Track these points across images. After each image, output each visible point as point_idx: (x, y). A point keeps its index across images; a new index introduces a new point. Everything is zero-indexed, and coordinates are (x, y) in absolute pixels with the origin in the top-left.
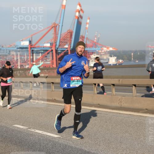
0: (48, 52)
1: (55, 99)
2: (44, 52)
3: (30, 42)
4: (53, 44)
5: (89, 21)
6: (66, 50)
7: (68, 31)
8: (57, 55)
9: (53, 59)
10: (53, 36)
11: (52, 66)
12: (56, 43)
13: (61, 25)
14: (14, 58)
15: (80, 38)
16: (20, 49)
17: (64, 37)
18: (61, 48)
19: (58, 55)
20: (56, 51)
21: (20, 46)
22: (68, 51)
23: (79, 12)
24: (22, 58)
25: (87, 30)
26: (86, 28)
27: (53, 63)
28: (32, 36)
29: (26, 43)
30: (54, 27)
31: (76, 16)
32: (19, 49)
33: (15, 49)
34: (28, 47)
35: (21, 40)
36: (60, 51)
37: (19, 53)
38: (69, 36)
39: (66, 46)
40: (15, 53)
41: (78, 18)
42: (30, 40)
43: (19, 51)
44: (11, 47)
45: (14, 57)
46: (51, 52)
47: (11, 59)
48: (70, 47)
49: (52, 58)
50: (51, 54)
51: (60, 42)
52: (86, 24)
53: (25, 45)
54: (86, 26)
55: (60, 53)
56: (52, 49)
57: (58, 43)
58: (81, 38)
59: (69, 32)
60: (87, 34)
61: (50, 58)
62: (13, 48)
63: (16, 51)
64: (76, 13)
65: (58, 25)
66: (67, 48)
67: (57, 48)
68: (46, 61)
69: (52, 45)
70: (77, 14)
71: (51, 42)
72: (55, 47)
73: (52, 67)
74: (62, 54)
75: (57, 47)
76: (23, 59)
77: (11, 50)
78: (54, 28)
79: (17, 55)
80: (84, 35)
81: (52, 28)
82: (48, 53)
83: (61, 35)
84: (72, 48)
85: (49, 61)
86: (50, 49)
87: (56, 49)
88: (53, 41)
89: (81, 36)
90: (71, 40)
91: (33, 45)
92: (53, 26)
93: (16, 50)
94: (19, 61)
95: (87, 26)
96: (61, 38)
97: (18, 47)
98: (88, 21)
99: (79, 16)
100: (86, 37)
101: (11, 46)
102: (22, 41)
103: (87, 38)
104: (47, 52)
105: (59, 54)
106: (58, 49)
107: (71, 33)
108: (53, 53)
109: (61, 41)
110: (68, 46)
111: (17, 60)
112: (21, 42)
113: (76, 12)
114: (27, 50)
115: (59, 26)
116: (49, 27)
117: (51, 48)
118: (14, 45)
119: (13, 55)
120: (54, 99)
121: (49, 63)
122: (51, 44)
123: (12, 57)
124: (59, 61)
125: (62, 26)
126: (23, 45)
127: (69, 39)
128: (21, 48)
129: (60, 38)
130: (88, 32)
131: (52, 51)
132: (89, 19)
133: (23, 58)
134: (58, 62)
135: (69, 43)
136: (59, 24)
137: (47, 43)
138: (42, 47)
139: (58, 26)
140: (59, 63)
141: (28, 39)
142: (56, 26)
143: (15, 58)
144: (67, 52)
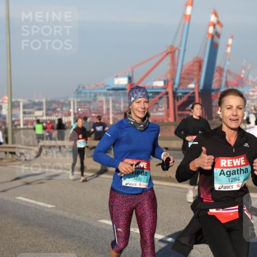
0: (160, 95)
1: (170, 177)
2: (154, 96)
3: (130, 79)
4: (168, 81)
5: (232, 42)
6: (192, 91)
7: (196, 60)
8: (176, 101)
9: (168, 107)
10: (169, 68)
11: (168, 120)
12: (173, 79)
13: (182, 49)
14: (102, 107)
15: (215, 71)
16: (113, 92)
17: (188, 69)
18: (183, 89)
19: (178, 100)
20: (174, 94)
21: (113, 87)
22: (194, 93)
23: (214, 26)
24: (117, 105)
25: (228, 57)
26: (227, 54)
27: (168, 115)
28: (133, 68)
29: (123, 81)
30: (171, 52)
31: (209, 34)
32: (111, 92)
33: (105, 91)
34: (127, 87)
35: (115, 75)
36: (180, 94)
37: (111, 99)
38: (196, 68)
39: (192, 86)
40: (103, 99)
41: (213, 37)
42: (130, 75)
43: (111, 95)
44: (98, 88)
45: (103, 104)
46: (165, 96)
47: (98, 108)
48: (199, 86)
49: (166, 106)
50: (164, 99)
51: (181, 78)
52: (227, 46)
53: (121, 85)
54: (226, 49)
55: (181, 97)
56: (168, 90)
57: (177, 81)
58: (217, 71)
59: (197, 62)
60: (228, 63)
61: (164, 105)
62: (101, 89)
63: (105, 94)
64: (208, 28)
65: (177, 48)
66: (193, 89)
67: (176, 89)
68: (157, 111)
69: (168, 84)
70: (211, 30)
71: (165, 79)
72: (173, 87)
73: (166, 121)
74: (184, 99)
75: (176, 86)
76: (118, 109)
77: (98, 94)
78: (170, 55)
79: (107, 102)
80: (222, 66)
81: (168, 54)
82: (160, 98)
83: (182, 65)
84: (201, 87)
85: (162, 111)
86: (164, 91)
87: (174, 90)
88: (169, 77)
89: (218, 67)
90: (199, 75)
91: (134, 84)
92: (169, 51)
93: (107, 93)
94: (111, 111)
95: (229, 50)
96: (183, 72)
97: (110, 88)
98: (230, 41)
99: (214, 34)
100: (226, 69)
101: (97, 86)
102: (117, 77)
103: (228, 72)
104: (157, 97)
105: (179, 98)
106: (178, 91)
107: (200, 63)
108: (168, 98)
109: (182, 76)
110: (195, 84)
111: (108, 109)
112: (115, 79)
113: (210, 25)
114: (125, 93)
115: (179, 50)
116: (162, 53)
117: (165, 88)
118: (103, 85)
119: (101, 102)
120: (168, 176)
121: (161, 114)
122: (165, 82)
123: (100, 105)
124: (179, 110)
125: (185, 50)
126: (118, 84)
127: (196, 73)
128: (114, 89)
129: (181, 70)
130: (229, 60)
131: (167, 93)
132: (232, 37)
133: (118, 107)
134: (177, 112)
135: (195, 80)
136: (180, 48)
137: (159, 80)
138: (149, 87)
139: (177, 52)
140: (179, 115)
141: (127, 74)
142: (175, 51)
143: (105, 107)
144: (193, 95)
